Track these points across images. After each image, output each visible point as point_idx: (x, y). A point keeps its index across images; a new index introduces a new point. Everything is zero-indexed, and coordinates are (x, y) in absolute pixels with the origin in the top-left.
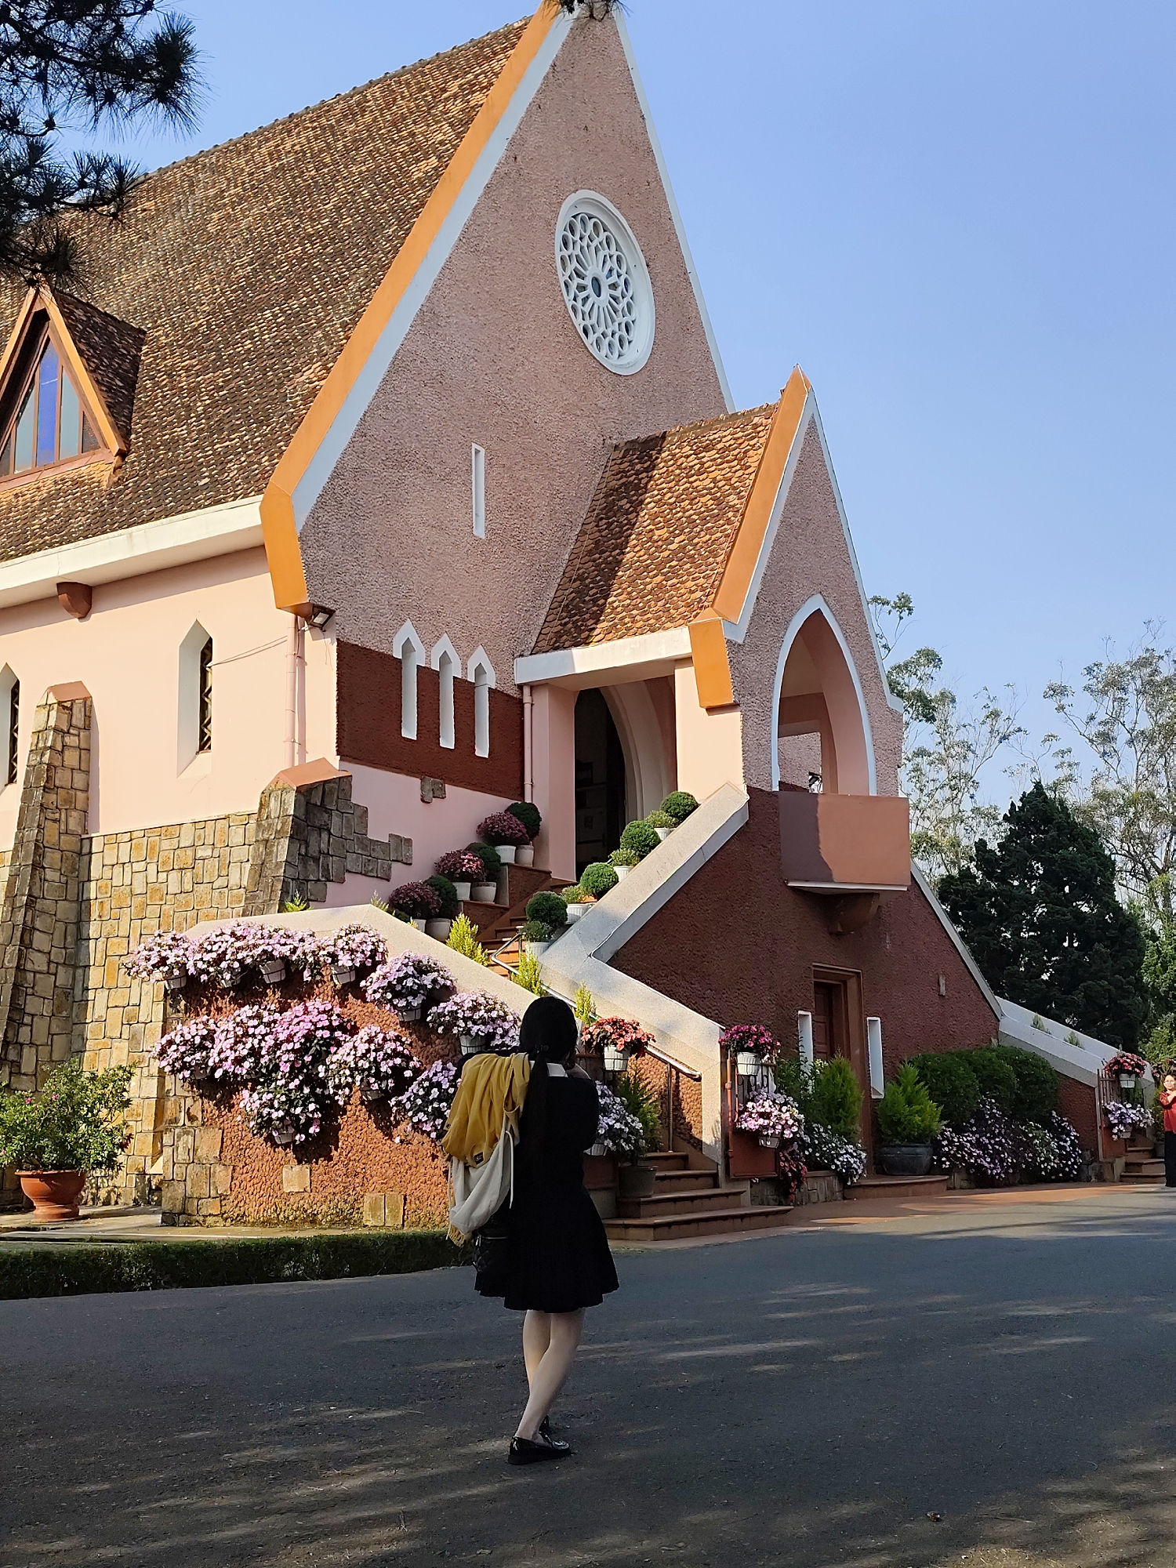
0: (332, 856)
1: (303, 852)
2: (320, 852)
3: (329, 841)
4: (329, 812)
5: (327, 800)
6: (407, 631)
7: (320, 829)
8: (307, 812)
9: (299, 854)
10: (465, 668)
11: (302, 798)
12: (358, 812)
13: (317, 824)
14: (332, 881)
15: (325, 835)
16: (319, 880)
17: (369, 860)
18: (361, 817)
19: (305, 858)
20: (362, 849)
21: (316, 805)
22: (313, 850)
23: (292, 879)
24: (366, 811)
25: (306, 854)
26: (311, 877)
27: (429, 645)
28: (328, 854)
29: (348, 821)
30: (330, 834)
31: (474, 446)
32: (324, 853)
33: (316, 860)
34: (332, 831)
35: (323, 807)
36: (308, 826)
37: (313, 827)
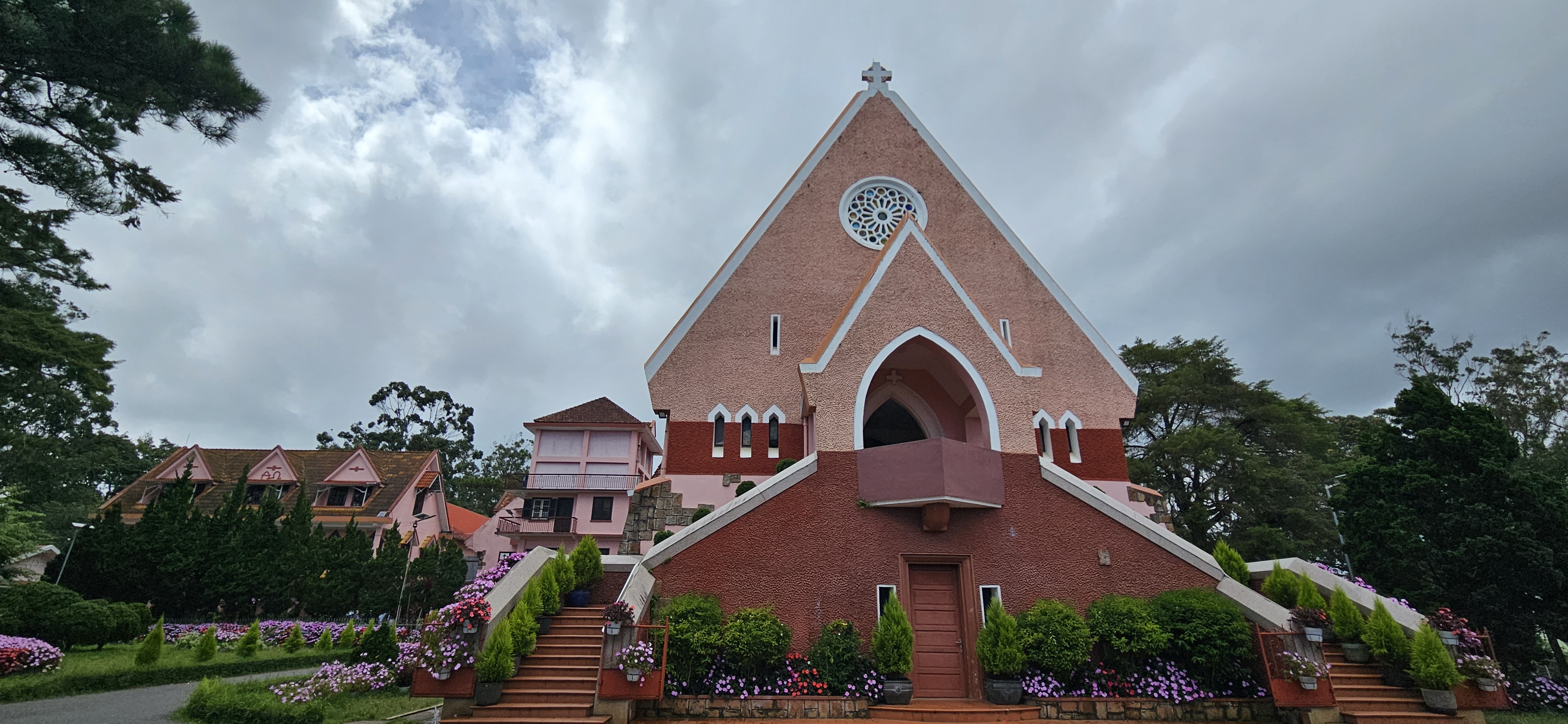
0: (656, 518)
1: (636, 518)
2: (648, 518)
3: (654, 512)
4: (655, 499)
5: (654, 494)
6: (720, 408)
7: (648, 507)
10: (760, 417)
11: (638, 495)
12: (676, 496)
13: (646, 505)
15: (651, 510)
16: (647, 530)
17: (682, 518)
18: (677, 498)
19: (637, 522)
20: (677, 513)
22: (643, 516)
24: (681, 495)
25: (638, 520)
26: (642, 529)
27: (733, 412)
29: (668, 501)
30: (655, 508)
31: (772, 316)
33: (644, 521)
35: (651, 496)
37: (644, 507)
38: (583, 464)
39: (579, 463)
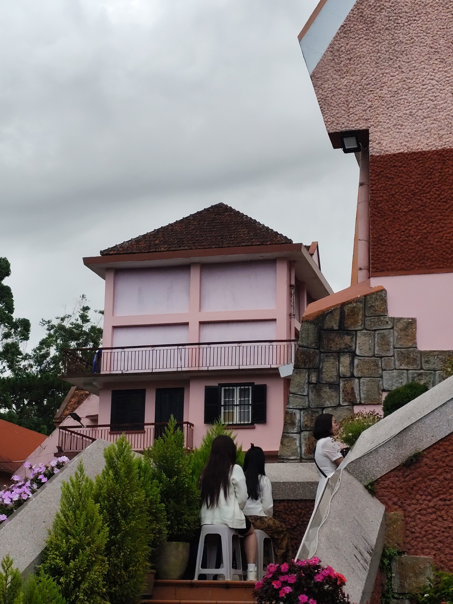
0: (359, 378)
1: (314, 379)
2: (339, 377)
3: (352, 362)
4: (353, 334)
5: (348, 322)
7: (339, 353)
8: (319, 338)
9: (309, 383)
11: (311, 327)
12: (400, 326)
13: (334, 349)
14: (360, 404)
15: (345, 360)
16: (339, 405)
17: (420, 374)
18: (405, 329)
19: (317, 385)
20: (408, 363)
21: (332, 330)
22: (329, 376)
23: (300, 410)
24: (412, 323)
25: (319, 382)
26: (328, 404)
28: (352, 376)
29: (383, 337)
30: (353, 355)
32: (344, 377)
33: (335, 386)
34: (358, 352)
35: (343, 330)
36: (321, 352)
37: (329, 353)
38: (194, 325)
39: (187, 324)
